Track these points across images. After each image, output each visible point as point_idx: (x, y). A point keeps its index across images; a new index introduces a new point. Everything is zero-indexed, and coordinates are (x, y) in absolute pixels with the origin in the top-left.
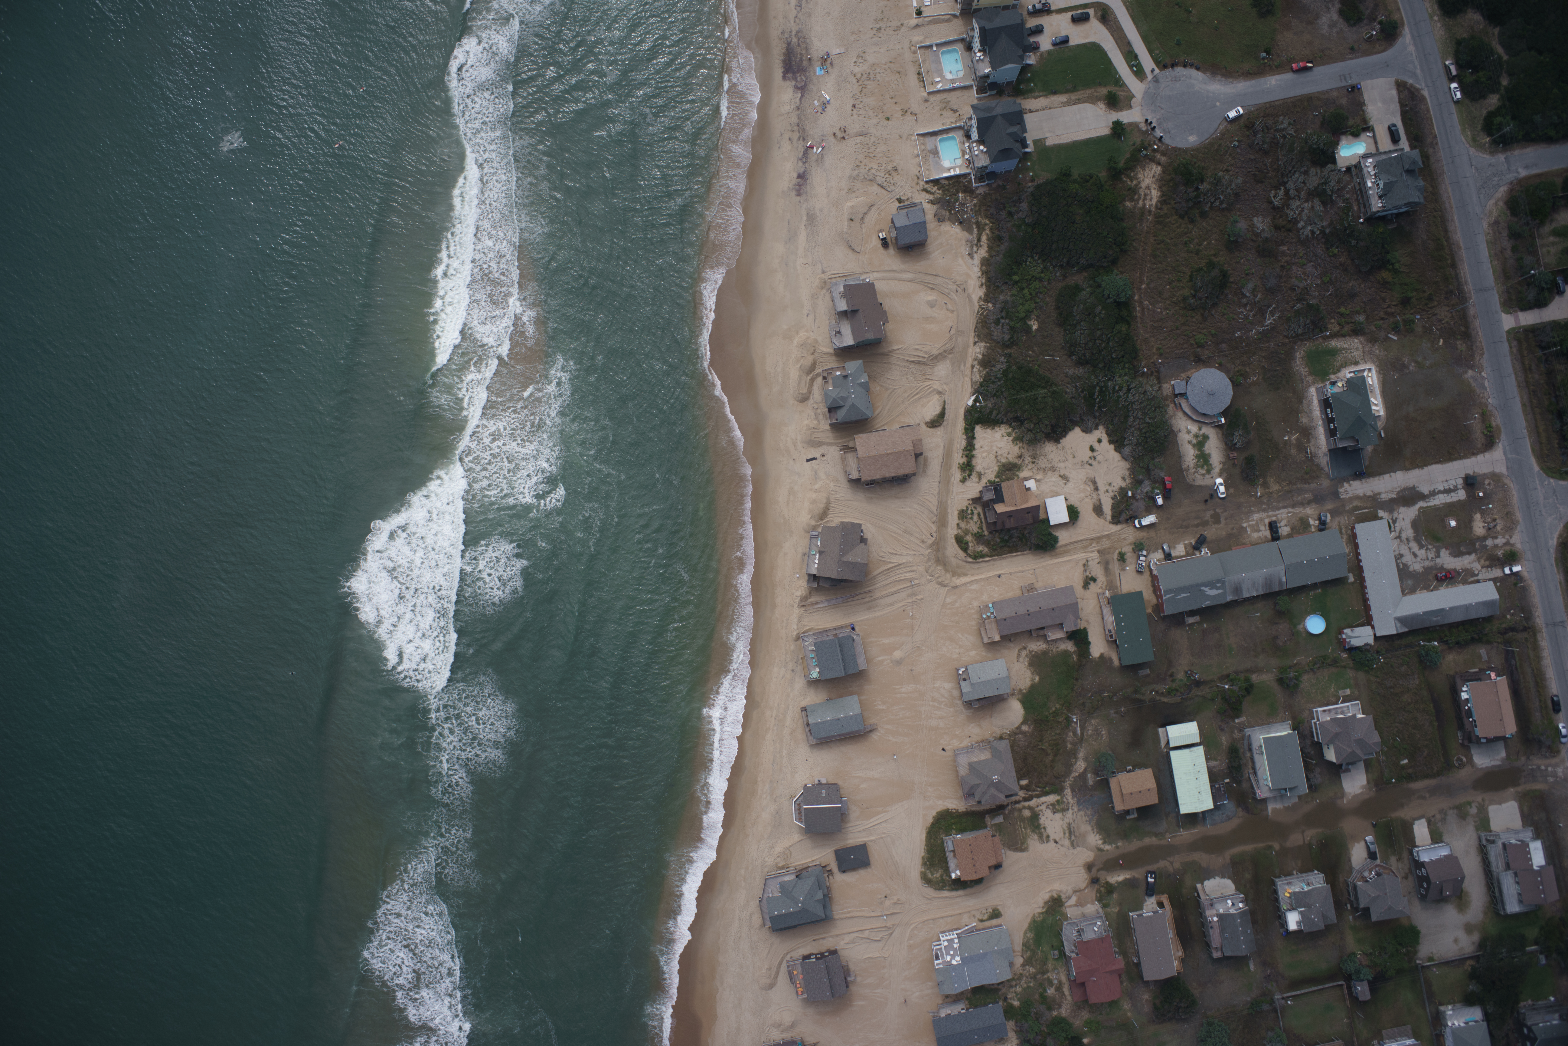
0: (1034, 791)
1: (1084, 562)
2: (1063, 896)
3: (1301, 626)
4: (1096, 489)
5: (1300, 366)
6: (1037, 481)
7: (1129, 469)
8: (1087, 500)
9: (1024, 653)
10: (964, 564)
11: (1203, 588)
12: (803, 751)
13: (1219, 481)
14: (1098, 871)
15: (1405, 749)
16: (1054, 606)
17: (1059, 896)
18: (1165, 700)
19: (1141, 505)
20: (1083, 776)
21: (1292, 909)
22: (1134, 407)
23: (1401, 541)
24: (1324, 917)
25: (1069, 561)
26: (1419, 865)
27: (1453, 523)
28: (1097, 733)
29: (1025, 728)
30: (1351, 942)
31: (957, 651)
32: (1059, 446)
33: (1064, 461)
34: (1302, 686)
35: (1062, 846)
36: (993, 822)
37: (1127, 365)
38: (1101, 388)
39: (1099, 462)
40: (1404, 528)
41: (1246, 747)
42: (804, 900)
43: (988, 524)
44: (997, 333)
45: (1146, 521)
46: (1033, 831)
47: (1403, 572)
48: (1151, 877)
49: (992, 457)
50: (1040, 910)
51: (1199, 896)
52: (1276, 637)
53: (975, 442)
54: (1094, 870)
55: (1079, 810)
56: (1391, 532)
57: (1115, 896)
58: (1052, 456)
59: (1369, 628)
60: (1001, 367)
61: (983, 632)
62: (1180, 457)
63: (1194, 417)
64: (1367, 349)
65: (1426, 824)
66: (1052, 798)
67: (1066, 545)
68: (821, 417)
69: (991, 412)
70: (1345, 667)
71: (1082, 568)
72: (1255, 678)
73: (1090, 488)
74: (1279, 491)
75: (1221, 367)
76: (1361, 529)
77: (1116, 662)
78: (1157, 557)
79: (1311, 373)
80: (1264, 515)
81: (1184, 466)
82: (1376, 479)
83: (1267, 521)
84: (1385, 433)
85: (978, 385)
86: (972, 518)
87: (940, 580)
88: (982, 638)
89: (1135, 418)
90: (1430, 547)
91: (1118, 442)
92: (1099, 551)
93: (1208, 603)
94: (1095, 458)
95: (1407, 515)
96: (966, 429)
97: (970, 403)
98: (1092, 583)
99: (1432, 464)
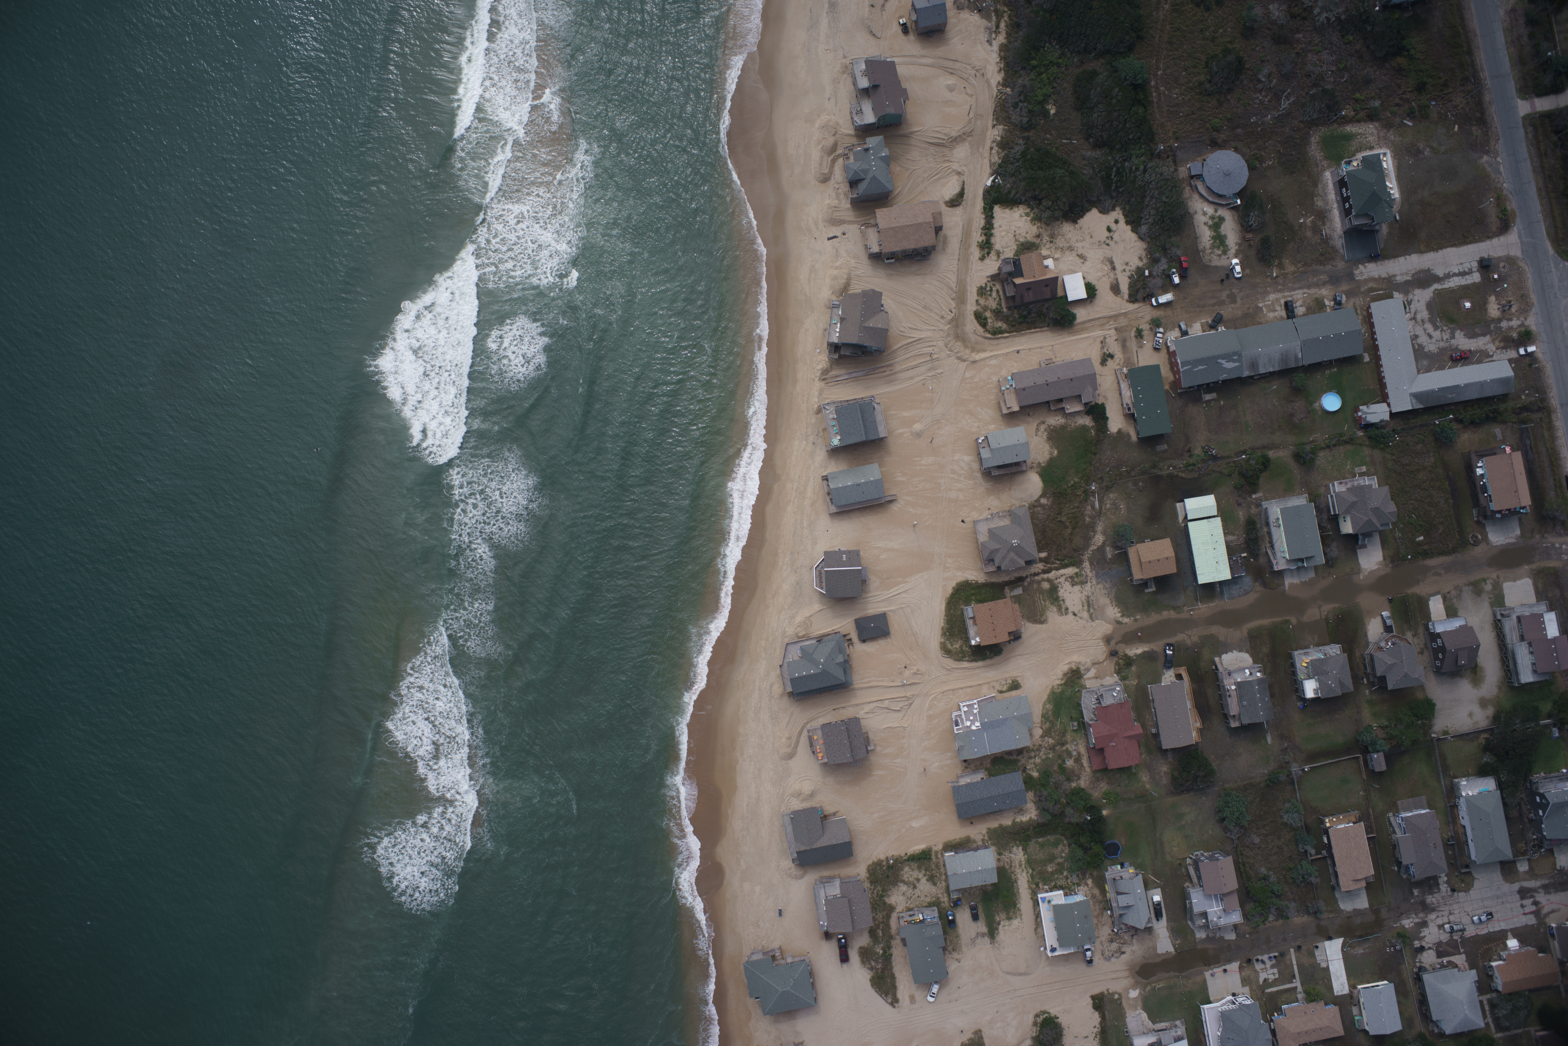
0: (1053, 563)
1: (1102, 339)
2: (1082, 668)
3: (1317, 404)
4: (1114, 268)
5: (1314, 150)
6: (1055, 260)
7: (1145, 250)
8: (1104, 279)
9: (1043, 427)
10: (983, 340)
11: (1220, 361)
12: (824, 522)
13: (1235, 261)
14: (1117, 643)
15: (1421, 526)
16: (1072, 376)
17: (1078, 668)
18: (1183, 475)
19: (1159, 282)
20: (1101, 549)
21: (1309, 678)
22: (1151, 186)
23: (1416, 322)
24: (1342, 684)
25: (1086, 338)
26: (1435, 636)
27: (1468, 305)
28: (1115, 506)
29: (1044, 501)
30: (1367, 716)
31: (976, 424)
32: (1077, 226)
33: (1082, 241)
34: (1317, 462)
35: (1081, 618)
36: (1012, 594)
37: (1143, 146)
38: (1118, 169)
39: (1116, 242)
40: (1419, 309)
41: (1263, 522)
42: (825, 661)
43: (1007, 298)
44: (1015, 118)
45: (1163, 299)
46: (1052, 604)
47: (1419, 352)
48: (1169, 649)
49: (1011, 236)
50: (1059, 682)
51: (1217, 669)
52: (1292, 415)
53: (994, 221)
54: (1113, 642)
55: (1098, 583)
56: (1406, 313)
57: (1133, 668)
58: (1069, 235)
59: (1385, 405)
60: (1019, 149)
61: (1002, 404)
62: (1196, 238)
63: (1210, 199)
64: (1382, 134)
65: (1441, 600)
66: (1071, 571)
67: (1084, 323)
68: (842, 196)
69: (1009, 192)
70: (1361, 445)
71: (1100, 345)
72: (1271, 454)
73: (1107, 268)
74: (1294, 273)
75: (1236, 150)
76: (1377, 308)
77: (1134, 438)
78: (1173, 335)
79: (1326, 158)
80: (1280, 295)
81: (1201, 247)
82: (1391, 261)
83: (1282, 301)
84: (1400, 217)
85: (997, 166)
86: (990, 295)
87: (959, 355)
88: (1001, 411)
89: (1152, 197)
90: (1445, 328)
91: (1134, 222)
92: (1116, 329)
93: (1224, 376)
94: (1112, 238)
95: (1422, 297)
96: (985, 208)
97: (989, 183)
98: (1109, 359)
99: (1447, 247)
